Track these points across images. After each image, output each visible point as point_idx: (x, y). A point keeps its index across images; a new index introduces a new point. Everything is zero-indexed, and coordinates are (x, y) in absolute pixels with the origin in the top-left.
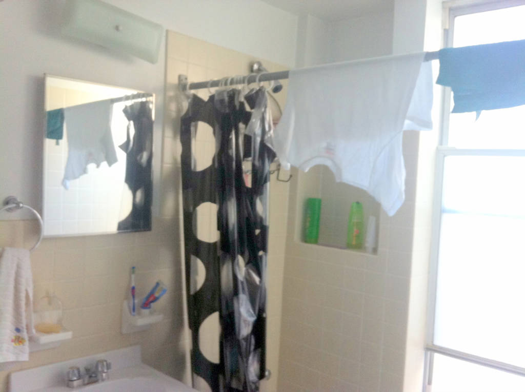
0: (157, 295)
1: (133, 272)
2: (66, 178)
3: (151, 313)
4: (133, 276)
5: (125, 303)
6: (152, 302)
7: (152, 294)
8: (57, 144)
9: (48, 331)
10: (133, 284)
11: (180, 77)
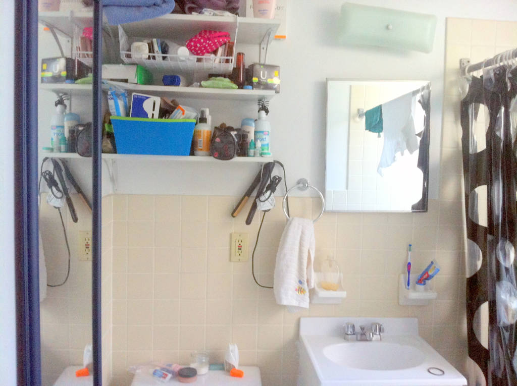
0: (430, 273)
1: (410, 250)
2: (380, 166)
3: (426, 290)
4: (409, 253)
5: (402, 276)
6: (427, 279)
7: (426, 272)
8: (379, 136)
9: (327, 288)
10: (409, 261)
11: (461, 61)
